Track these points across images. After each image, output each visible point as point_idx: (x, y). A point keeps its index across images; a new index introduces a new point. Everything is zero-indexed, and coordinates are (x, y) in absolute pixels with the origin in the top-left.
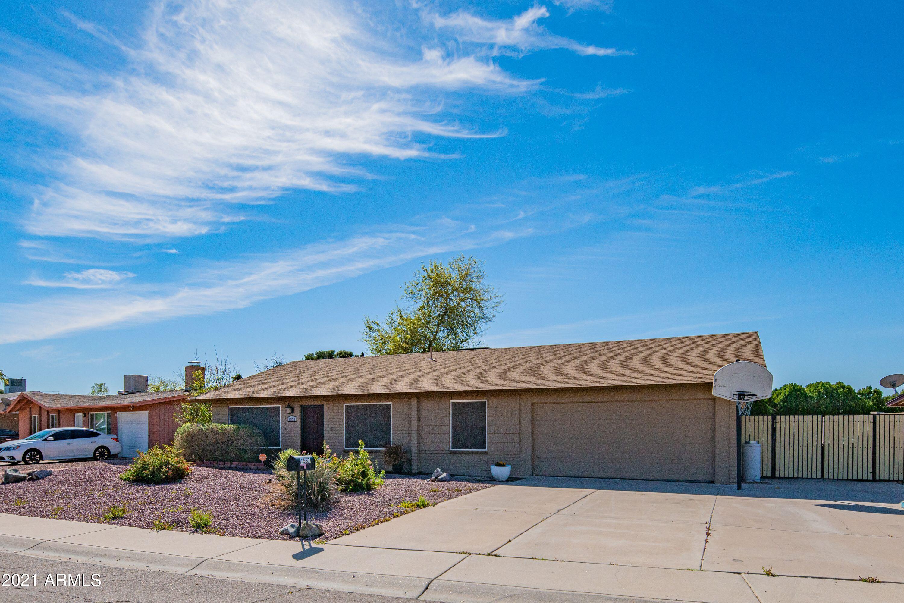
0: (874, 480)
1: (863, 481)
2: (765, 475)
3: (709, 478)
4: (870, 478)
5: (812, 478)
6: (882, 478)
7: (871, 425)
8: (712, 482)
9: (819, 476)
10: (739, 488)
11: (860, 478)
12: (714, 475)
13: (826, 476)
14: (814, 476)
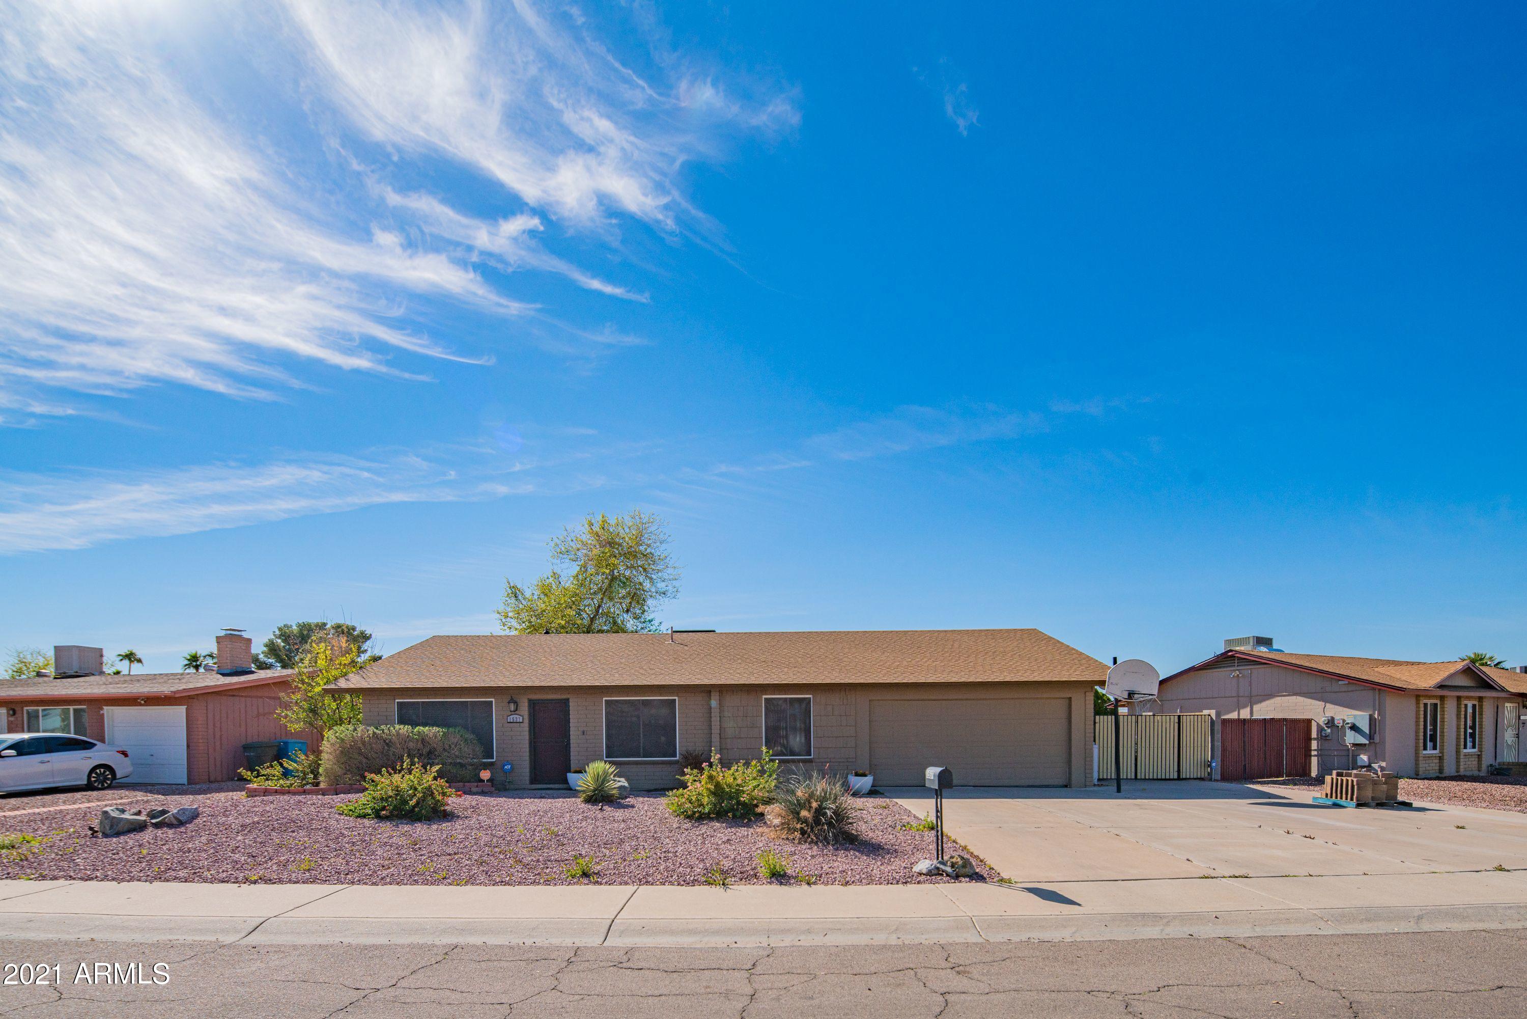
0: (1179, 779)
1: (1170, 779)
2: (1101, 777)
3: (1061, 782)
4: (1176, 777)
5: (1127, 779)
6: (1184, 777)
7: (1176, 725)
8: (1066, 786)
9: (1133, 777)
10: (1119, 790)
11: (1167, 777)
12: (1070, 779)
13: (1139, 777)
14: (1129, 777)
